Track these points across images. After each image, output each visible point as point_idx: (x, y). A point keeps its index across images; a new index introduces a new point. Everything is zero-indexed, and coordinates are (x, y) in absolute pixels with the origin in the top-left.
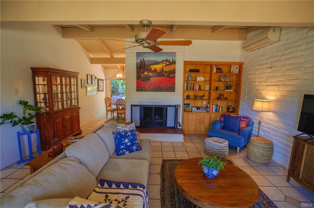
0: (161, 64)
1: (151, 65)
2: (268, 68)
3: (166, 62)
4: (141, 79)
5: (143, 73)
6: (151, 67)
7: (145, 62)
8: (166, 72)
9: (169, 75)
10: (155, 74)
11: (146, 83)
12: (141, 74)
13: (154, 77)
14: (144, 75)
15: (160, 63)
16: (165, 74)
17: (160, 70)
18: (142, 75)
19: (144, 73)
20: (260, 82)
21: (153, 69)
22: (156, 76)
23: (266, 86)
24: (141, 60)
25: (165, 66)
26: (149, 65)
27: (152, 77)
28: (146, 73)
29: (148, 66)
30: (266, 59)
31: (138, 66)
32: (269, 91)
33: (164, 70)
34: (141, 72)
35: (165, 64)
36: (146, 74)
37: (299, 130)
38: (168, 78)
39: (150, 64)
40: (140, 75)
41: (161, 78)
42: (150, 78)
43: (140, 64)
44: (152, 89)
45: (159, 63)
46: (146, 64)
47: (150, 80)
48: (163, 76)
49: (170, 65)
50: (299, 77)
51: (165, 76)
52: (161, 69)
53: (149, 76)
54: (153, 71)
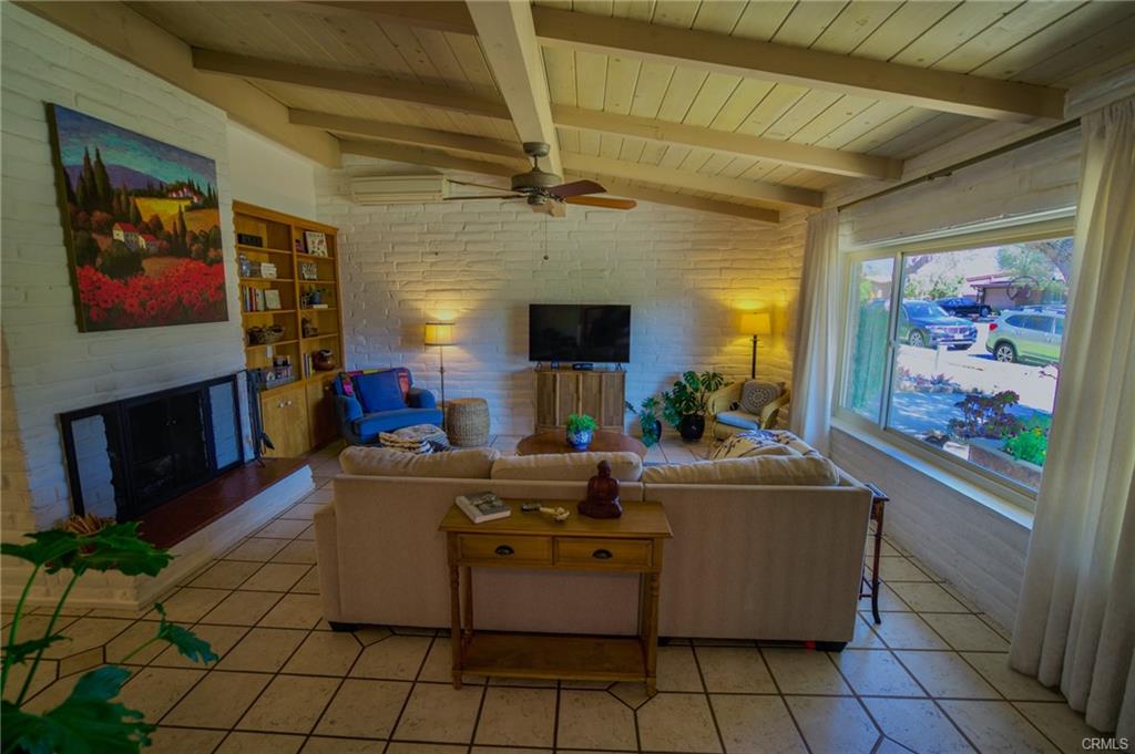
0: (173, 198)
1: (136, 196)
2: (431, 253)
3: (190, 195)
4: (99, 261)
5: (106, 230)
6: (136, 207)
7: (108, 172)
8: (195, 238)
9: (206, 251)
10: (158, 243)
11: (126, 284)
12: (94, 236)
13: (155, 255)
14: (109, 241)
15: (172, 191)
16: (194, 248)
17: (175, 223)
18: (103, 243)
19: (112, 235)
20: (409, 282)
21: (146, 218)
22: (161, 253)
23: (427, 291)
24: (87, 159)
25: (189, 209)
26: (128, 194)
27: (146, 255)
28: (119, 235)
29: (123, 197)
30: (420, 234)
31: (75, 188)
32: (437, 301)
33: (189, 229)
34: (94, 225)
35: (188, 203)
36: (122, 239)
37: (531, 359)
38: (205, 262)
39: (130, 188)
40: (92, 241)
41: (181, 264)
42: (140, 262)
43: (81, 178)
44: (153, 313)
45: (165, 191)
46: (115, 185)
47: (143, 269)
48: (186, 254)
49: (203, 208)
50: (498, 277)
51: (193, 255)
52: (177, 222)
53: (133, 250)
54: (147, 225)
